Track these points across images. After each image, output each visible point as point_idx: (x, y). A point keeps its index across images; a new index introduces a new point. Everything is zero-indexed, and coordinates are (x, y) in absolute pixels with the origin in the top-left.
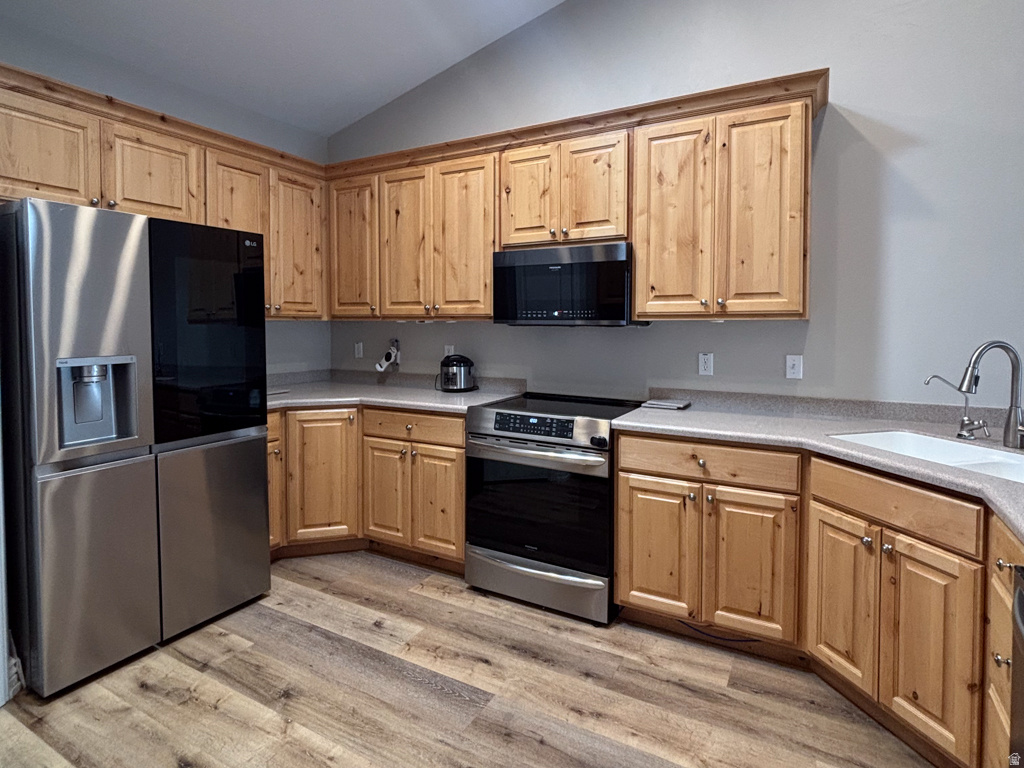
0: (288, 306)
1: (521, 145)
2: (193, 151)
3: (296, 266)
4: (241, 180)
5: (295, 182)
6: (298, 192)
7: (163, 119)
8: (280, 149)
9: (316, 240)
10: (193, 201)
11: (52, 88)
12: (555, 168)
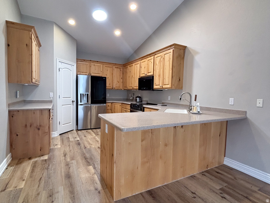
0: (116, 87)
1: (143, 59)
2: (102, 65)
3: (118, 81)
4: (109, 69)
5: (118, 68)
6: (118, 69)
7: (97, 62)
8: (115, 63)
9: (121, 77)
10: (102, 73)
11: (84, 60)
12: (146, 63)
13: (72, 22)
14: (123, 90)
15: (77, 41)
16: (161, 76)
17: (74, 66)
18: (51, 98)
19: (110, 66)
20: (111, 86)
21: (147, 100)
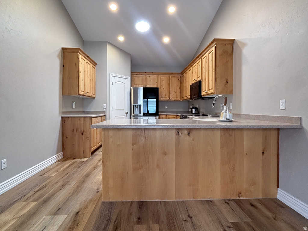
0: (173, 98)
3: (175, 91)
4: (164, 79)
5: (175, 77)
6: (175, 79)
7: (152, 73)
8: (172, 72)
9: (179, 86)
10: (157, 84)
11: (140, 73)
12: (196, 67)
13: (121, 38)
14: (181, 101)
15: (131, 55)
16: (206, 80)
17: (128, 79)
18: (105, 109)
19: (167, 76)
20: (167, 96)
21: (204, 111)
